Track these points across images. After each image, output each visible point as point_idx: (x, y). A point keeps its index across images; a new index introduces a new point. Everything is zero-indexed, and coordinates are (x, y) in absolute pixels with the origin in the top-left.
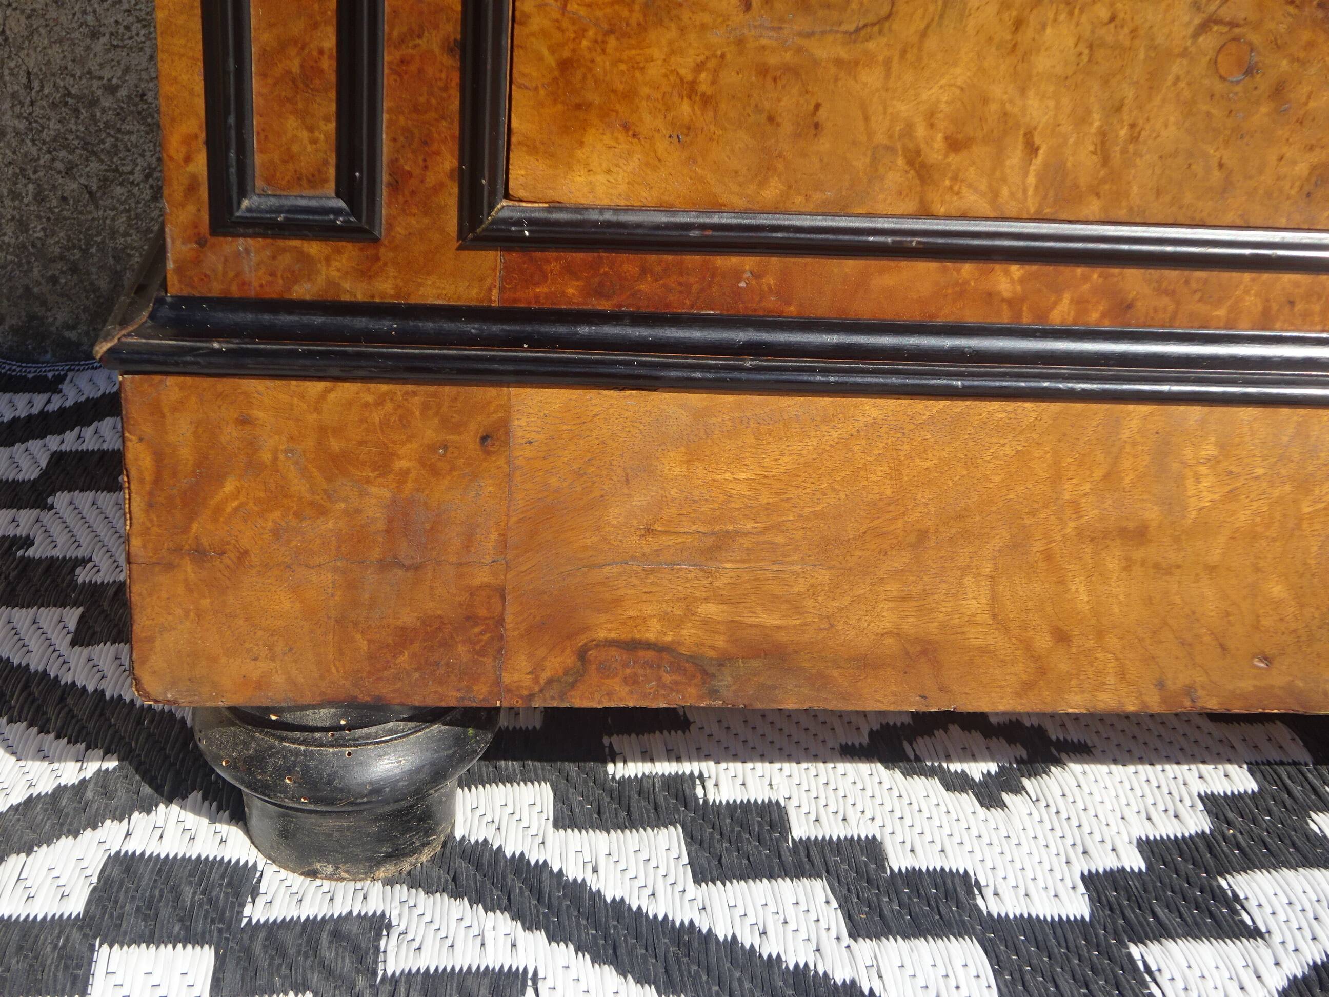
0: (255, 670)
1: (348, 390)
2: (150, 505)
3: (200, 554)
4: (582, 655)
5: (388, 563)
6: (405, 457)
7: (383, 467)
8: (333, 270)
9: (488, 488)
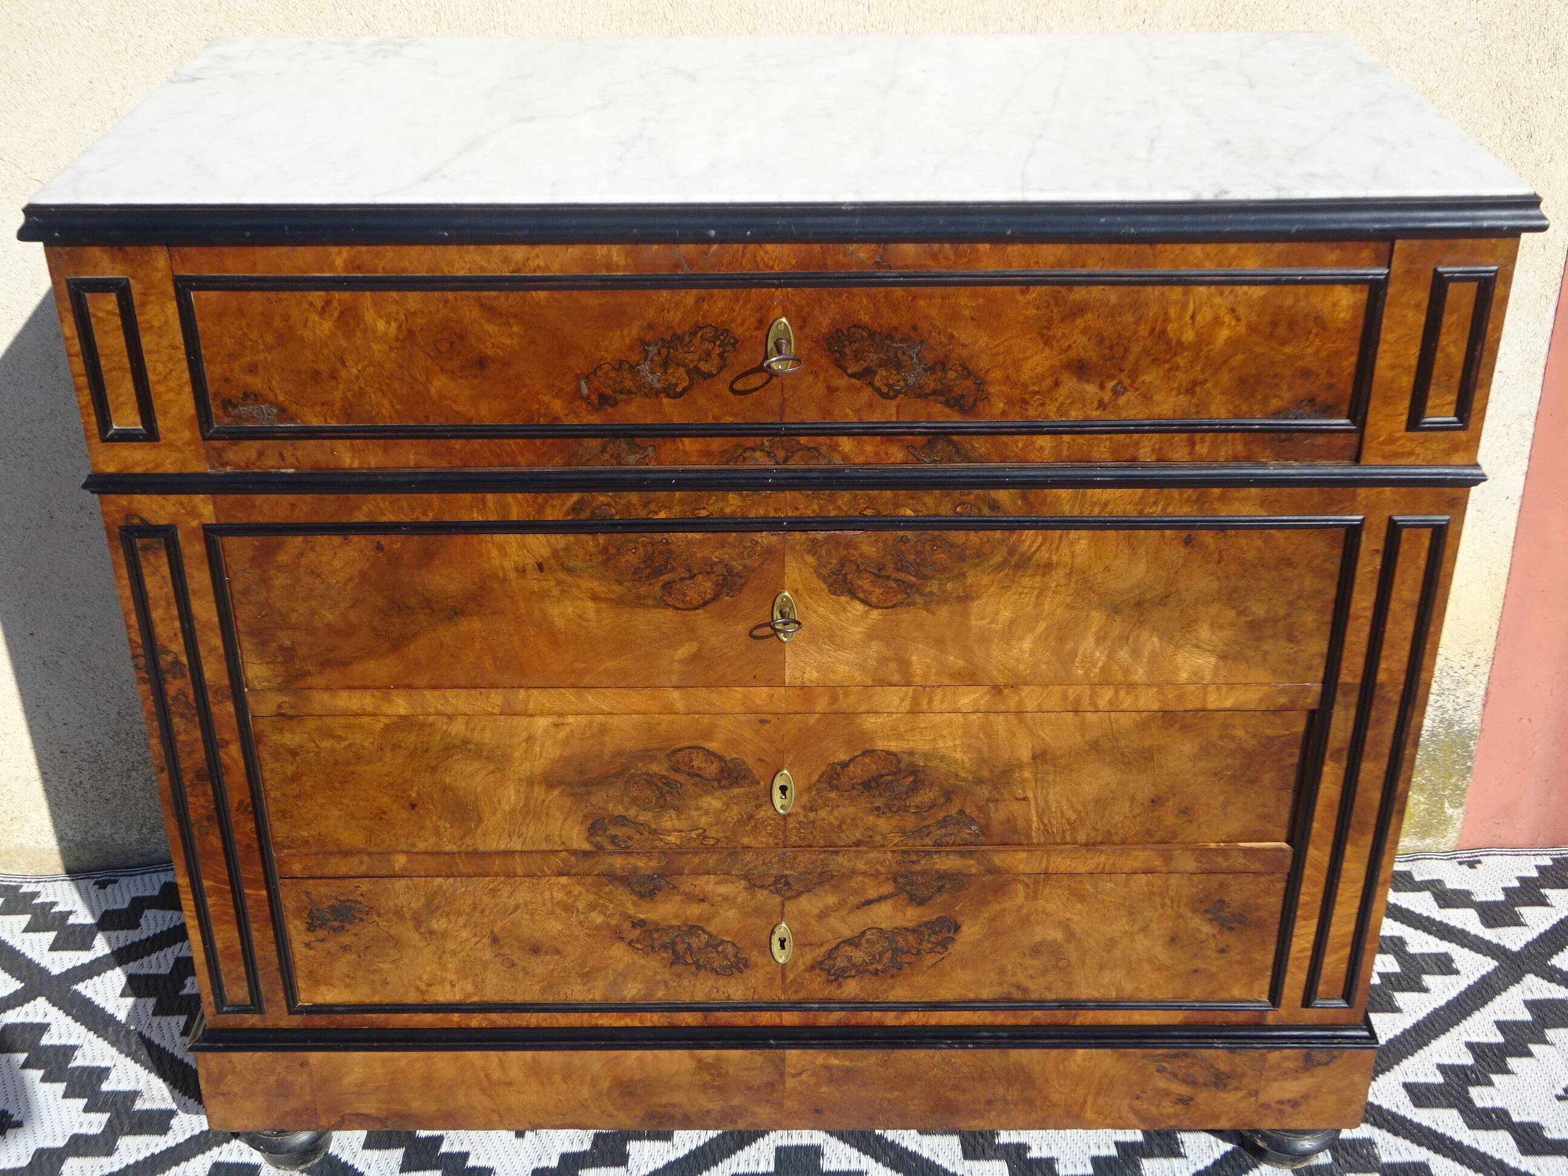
0: (245, 1122)
1: (258, 1055)
2: (207, 1082)
3: (223, 1094)
4: (342, 1117)
5: (279, 1095)
6: (279, 1069)
7: (273, 1071)
8: (252, 1020)
9: (305, 1076)
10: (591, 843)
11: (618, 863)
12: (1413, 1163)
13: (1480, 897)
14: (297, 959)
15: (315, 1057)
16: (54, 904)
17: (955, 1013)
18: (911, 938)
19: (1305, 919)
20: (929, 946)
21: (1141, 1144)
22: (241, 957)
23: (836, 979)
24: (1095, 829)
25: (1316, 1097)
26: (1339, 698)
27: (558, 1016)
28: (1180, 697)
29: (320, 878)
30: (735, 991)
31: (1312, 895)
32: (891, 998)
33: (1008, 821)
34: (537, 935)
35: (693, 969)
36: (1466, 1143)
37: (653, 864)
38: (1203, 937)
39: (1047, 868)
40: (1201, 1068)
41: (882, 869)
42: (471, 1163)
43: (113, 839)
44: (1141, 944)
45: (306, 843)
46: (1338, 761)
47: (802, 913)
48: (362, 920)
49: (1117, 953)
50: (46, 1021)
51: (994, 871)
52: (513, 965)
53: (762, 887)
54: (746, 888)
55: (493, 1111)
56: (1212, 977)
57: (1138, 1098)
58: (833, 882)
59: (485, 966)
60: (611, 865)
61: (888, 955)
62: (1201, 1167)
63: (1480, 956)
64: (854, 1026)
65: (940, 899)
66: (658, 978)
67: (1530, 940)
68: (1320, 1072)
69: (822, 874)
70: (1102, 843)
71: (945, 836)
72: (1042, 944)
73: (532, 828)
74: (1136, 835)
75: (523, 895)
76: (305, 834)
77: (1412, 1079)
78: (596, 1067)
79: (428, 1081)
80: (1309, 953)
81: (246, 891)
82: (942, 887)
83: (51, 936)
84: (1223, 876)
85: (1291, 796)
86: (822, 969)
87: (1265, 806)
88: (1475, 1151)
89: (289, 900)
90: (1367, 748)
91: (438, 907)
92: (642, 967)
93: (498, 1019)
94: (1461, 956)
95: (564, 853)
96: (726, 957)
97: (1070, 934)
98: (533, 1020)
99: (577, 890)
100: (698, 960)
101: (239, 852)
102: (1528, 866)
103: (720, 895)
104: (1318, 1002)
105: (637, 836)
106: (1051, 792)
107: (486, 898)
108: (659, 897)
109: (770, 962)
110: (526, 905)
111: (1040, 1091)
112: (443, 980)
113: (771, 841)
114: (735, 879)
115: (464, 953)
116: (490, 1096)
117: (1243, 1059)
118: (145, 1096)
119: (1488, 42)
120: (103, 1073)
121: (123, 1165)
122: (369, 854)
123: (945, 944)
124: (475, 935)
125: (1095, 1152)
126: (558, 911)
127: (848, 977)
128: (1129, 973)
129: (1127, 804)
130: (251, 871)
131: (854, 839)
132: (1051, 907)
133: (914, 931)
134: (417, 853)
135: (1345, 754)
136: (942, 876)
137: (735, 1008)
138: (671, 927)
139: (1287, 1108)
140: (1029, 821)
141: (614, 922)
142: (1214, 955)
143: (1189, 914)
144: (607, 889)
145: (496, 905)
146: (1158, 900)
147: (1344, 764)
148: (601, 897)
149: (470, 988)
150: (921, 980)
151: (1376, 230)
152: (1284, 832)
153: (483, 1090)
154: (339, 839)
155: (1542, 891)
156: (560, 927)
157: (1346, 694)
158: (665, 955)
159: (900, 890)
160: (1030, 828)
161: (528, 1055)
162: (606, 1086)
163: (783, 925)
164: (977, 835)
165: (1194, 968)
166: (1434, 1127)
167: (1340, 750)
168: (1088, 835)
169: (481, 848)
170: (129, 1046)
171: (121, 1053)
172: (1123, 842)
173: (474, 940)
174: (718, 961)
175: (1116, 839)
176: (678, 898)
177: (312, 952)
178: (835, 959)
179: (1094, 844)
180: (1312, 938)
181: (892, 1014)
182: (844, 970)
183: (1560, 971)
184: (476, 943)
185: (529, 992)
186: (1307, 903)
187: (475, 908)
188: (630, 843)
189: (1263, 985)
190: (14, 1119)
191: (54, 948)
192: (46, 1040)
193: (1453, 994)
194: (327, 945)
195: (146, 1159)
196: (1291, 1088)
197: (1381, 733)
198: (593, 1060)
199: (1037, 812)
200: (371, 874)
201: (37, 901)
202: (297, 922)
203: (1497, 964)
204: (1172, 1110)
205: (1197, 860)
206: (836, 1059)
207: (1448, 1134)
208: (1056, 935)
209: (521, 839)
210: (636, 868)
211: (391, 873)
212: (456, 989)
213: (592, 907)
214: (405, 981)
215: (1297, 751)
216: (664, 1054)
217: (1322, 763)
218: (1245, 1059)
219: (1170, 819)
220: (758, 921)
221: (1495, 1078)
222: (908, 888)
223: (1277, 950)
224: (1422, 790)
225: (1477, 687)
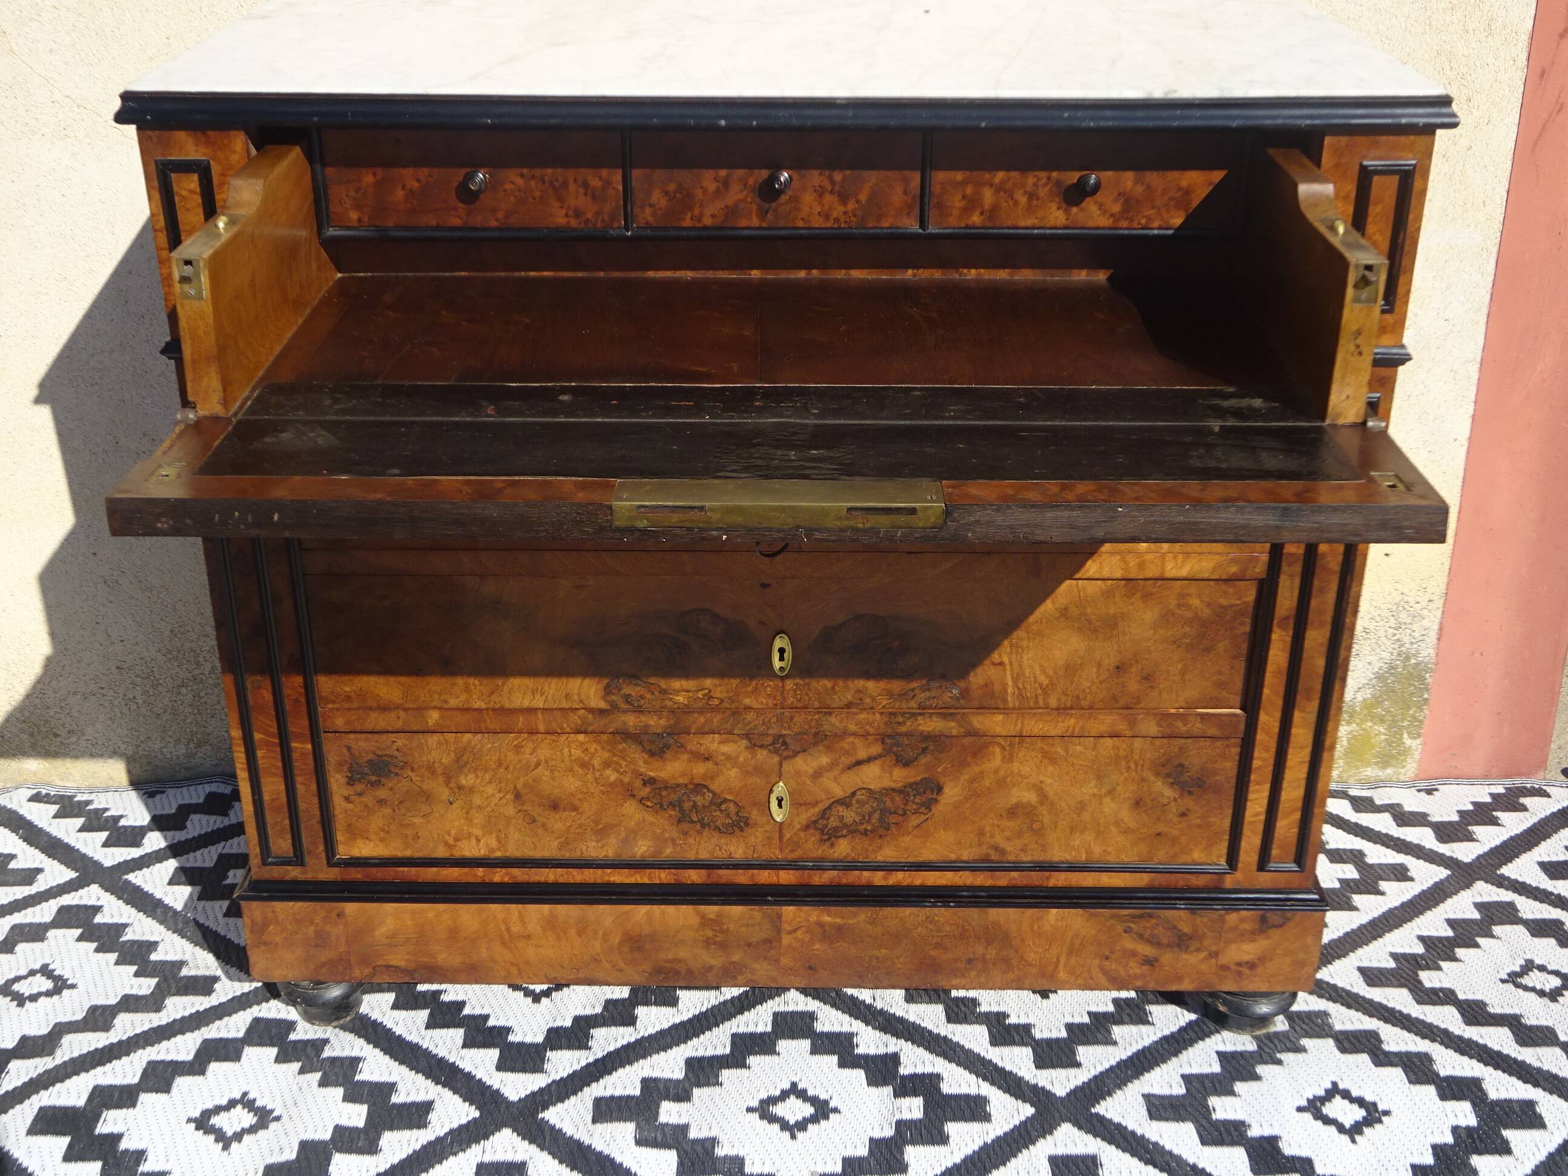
0: (284, 973)
1: (300, 904)
2: (251, 931)
3: (265, 944)
4: (374, 968)
5: (316, 946)
6: (318, 920)
7: (312, 922)
8: (294, 873)
9: (341, 927)
10: (606, 701)
11: (631, 721)
12: (1365, 1031)
13: (1435, 818)
14: (337, 813)
15: (351, 908)
16: (106, 810)
17: (938, 873)
18: (898, 799)
19: (1258, 783)
20: (914, 807)
21: (1112, 1013)
22: (286, 809)
23: (829, 839)
24: (1065, 694)
25: (1271, 959)
26: (1285, 567)
27: (574, 871)
28: (1141, 566)
29: (360, 732)
30: (737, 850)
31: (1265, 760)
32: (880, 858)
33: (986, 685)
34: (556, 792)
35: (698, 827)
36: (1414, 1015)
37: (663, 722)
38: (1165, 801)
39: (1021, 730)
40: (1165, 928)
41: (871, 730)
42: (491, 1023)
43: (162, 753)
44: (1109, 806)
45: (348, 698)
46: (1285, 629)
47: (798, 773)
48: (397, 774)
49: (1086, 816)
50: (99, 903)
51: (973, 733)
52: (534, 821)
53: (761, 746)
54: (746, 748)
55: (513, 964)
56: (1174, 840)
57: (1107, 958)
58: (826, 743)
59: (508, 820)
60: (624, 723)
61: (877, 815)
62: (1167, 1032)
63: (1434, 866)
64: (845, 885)
65: (924, 760)
66: (667, 835)
67: (1481, 853)
68: (1275, 934)
69: (816, 734)
70: (1072, 708)
71: (929, 698)
72: (1017, 806)
73: (553, 686)
74: (1102, 700)
75: (544, 753)
76: (348, 689)
77: (1366, 964)
78: (608, 922)
79: (453, 933)
80: (1263, 817)
81: (294, 745)
82: (926, 748)
83: (103, 835)
84: (1183, 741)
85: (1243, 664)
86: (816, 829)
87: (1220, 673)
88: (1423, 1022)
89: (333, 754)
90: (1311, 616)
91: (467, 763)
92: (651, 824)
93: (519, 875)
94: (1416, 866)
95: (583, 711)
96: (728, 816)
97: (1043, 796)
98: (550, 875)
99: (593, 747)
100: (703, 819)
101: (288, 706)
102: (1483, 794)
103: (723, 754)
104: (1272, 866)
105: (649, 696)
106: (1025, 657)
107: (511, 755)
108: (668, 755)
109: (768, 821)
110: (546, 762)
111: (1017, 951)
112: (470, 835)
113: (771, 702)
114: (737, 738)
115: (489, 809)
116: (510, 949)
117: (1204, 920)
118: (191, 964)
119: (1429, 13)
120: (152, 946)
121: (171, 1020)
122: (406, 710)
123: (929, 805)
124: (500, 791)
125: (1069, 1020)
126: (576, 768)
127: (840, 837)
128: (1098, 835)
129: (1095, 670)
130: (298, 724)
131: (845, 701)
132: (1026, 770)
133: (899, 791)
134: (449, 709)
135: (1291, 621)
136: (927, 737)
137: (736, 866)
138: (678, 785)
139: (1245, 970)
140: (1005, 686)
141: (626, 780)
142: (1175, 819)
143: (1152, 778)
144: (621, 747)
145: (520, 761)
146: (1123, 763)
147: (1291, 633)
148: (615, 755)
149: (494, 843)
150: (906, 840)
151: (1307, 126)
152: (1238, 699)
153: (504, 943)
154: (378, 695)
155: (1494, 813)
156: (578, 784)
157: (1290, 565)
158: (673, 813)
159: (888, 751)
160: (1006, 692)
161: (546, 908)
162: (617, 940)
163: (781, 784)
164: (958, 699)
165: (1158, 831)
166: (1385, 1002)
167: (1287, 618)
168: (1059, 700)
169: (507, 706)
170: (176, 924)
171: (168, 929)
172: (1091, 708)
173: (499, 795)
174: (721, 820)
175: (1085, 704)
176: (685, 757)
177: (350, 806)
178: (829, 818)
179: (1065, 709)
180: (1265, 802)
181: (880, 873)
182: (836, 829)
183: (1508, 879)
184: (501, 799)
185: (548, 848)
186: (1260, 768)
187: (500, 764)
188: (642, 702)
189: (1223, 848)
190: (69, 982)
191: (106, 844)
192: (98, 919)
193: (1407, 897)
194: (364, 799)
195: (191, 1015)
196: (1247, 951)
197: (1324, 600)
198: (605, 914)
199: (1012, 677)
200: (407, 728)
201: (89, 807)
202: (338, 776)
203: (1449, 872)
204: (1139, 971)
205: (1158, 725)
206: (828, 916)
207: (1398, 1008)
208: (1030, 797)
209: (544, 697)
210: (647, 726)
211: (425, 728)
212: (481, 844)
213: (607, 764)
214: (435, 836)
215: (1248, 621)
216: (670, 909)
217: (1271, 631)
218: (1205, 920)
219: (1133, 686)
220: (758, 781)
221: (1444, 964)
222: (895, 749)
223: (1233, 814)
224: (1382, 721)
225: (1432, 621)
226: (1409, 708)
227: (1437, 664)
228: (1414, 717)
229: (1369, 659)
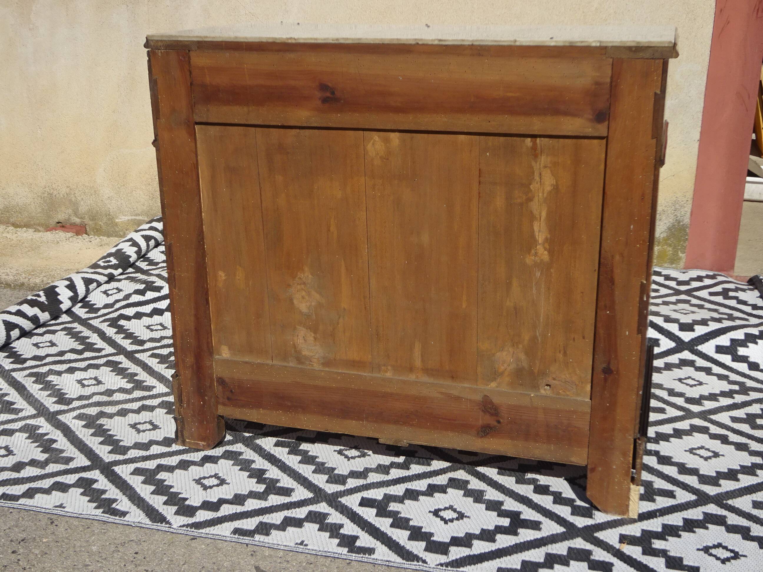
224: (670, 245)
225: (688, 208)
226: (680, 242)
227: (691, 225)
228: (683, 246)
229: (665, 221)
